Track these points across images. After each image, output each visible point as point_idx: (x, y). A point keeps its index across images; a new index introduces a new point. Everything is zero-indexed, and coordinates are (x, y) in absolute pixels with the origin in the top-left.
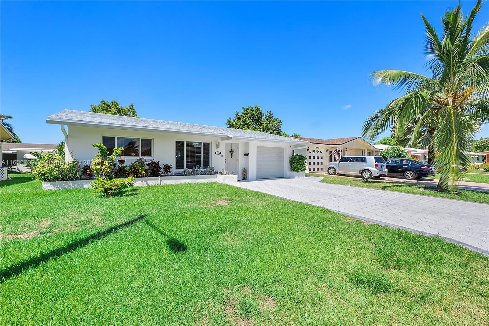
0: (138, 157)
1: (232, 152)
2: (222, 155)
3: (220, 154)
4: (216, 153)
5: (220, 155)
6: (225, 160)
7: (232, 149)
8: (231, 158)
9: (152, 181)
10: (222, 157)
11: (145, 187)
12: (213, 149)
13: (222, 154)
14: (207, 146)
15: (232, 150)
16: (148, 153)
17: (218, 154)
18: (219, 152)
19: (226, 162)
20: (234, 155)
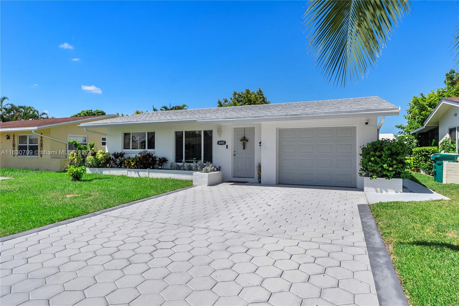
0: (144, 150)
1: (244, 140)
2: (227, 146)
3: (225, 144)
4: (219, 143)
5: (225, 146)
6: (235, 152)
7: (246, 136)
8: (244, 148)
9: (143, 173)
10: (227, 148)
11: (136, 178)
12: (215, 139)
13: (227, 144)
14: (208, 135)
15: (244, 137)
16: (152, 145)
17: (221, 144)
18: (223, 141)
19: (235, 155)
20: (248, 144)
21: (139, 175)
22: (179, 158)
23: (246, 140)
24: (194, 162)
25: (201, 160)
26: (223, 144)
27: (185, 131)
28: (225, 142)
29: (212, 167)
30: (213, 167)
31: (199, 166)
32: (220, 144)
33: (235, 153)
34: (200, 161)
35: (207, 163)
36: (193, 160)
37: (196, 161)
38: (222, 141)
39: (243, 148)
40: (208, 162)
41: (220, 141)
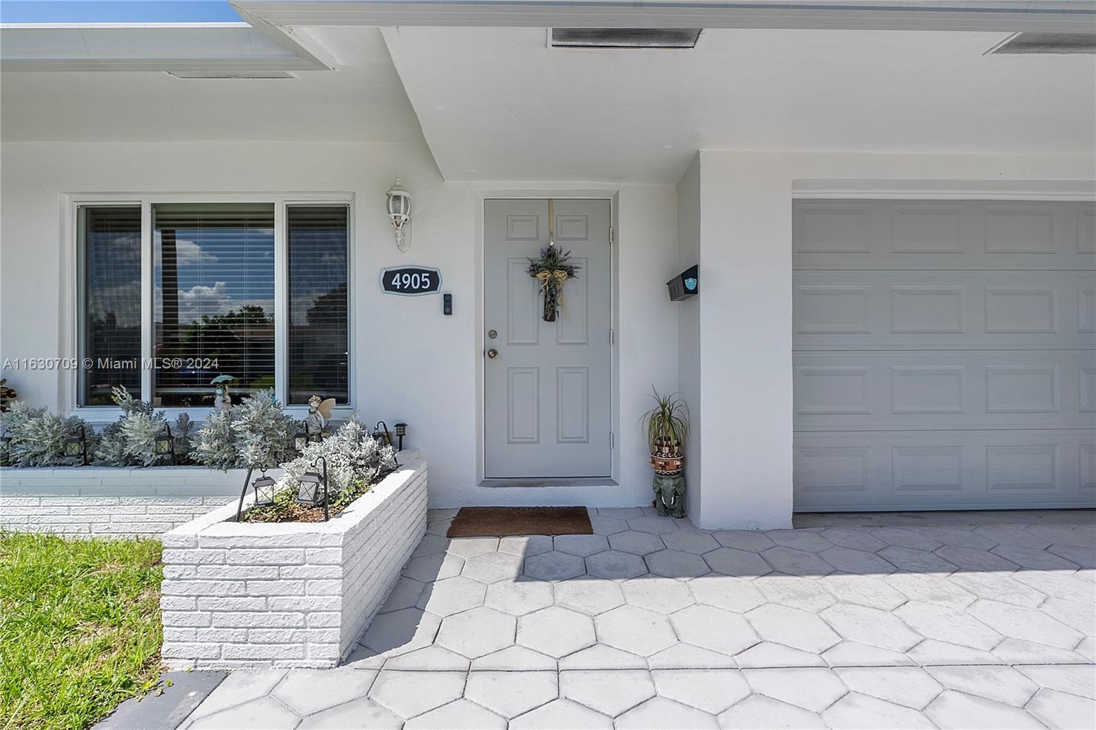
1: (555, 267)
2: (448, 300)
3: (434, 288)
4: (396, 283)
5: (435, 299)
6: (493, 334)
8: (550, 315)
10: (447, 309)
13: (443, 288)
15: (552, 252)
17: (410, 290)
18: (420, 272)
19: (493, 353)
20: (571, 292)
23: (562, 268)
24: (218, 400)
25: (271, 385)
26: (420, 290)
27: (154, 206)
28: (434, 279)
29: (360, 438)
30: (369, 443)
31: (252, 430)
32: (402, 290)
33: (495, 343)
34: (263, 393)
35: (314, 404)
36: (214, 386)
37: (237, 391)
38: (411, 272)
39: (542, 314)
40: (323, 399)
41: (402, 272)
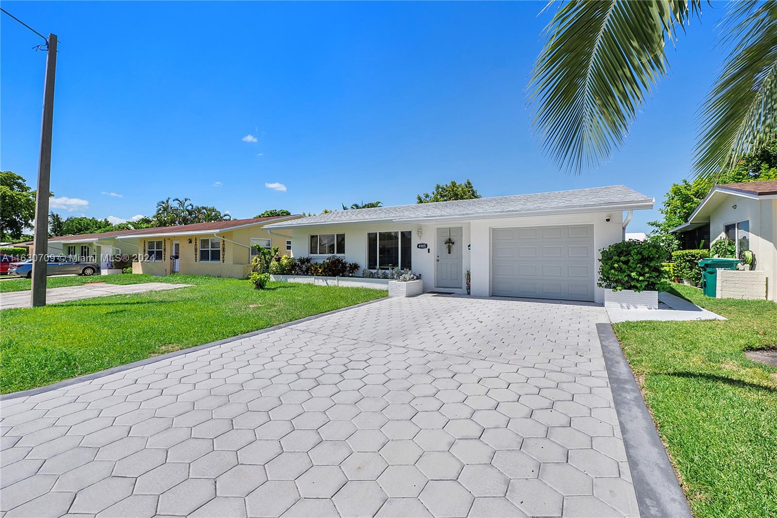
0: (333, 255)
1: (450, 242)
2: (429, 250)
3: (426, 247)
4: (419, 246)
5: (427, 250)
6: (438, 256)
7: (452, 238)
8: (449, 253)
9: (331, 281)
10: (429, 252)
11: (324, 287)
12: (415, 241)
13: (428, 248)
14: (406, 237)
15: (450, 239)
16: (341, 249)
17: (422, 248)
18: (424, 244)
19: (438, 260)
20: (454, 248)
21: (327, 283)
22: (372, 264)
23: (452, 243)
24: (389, 269)
26: (424, 248)
27: (379, 233)
28: (426, 245)
29: (411, 275)
31: (396, 273)
32: (420, 248)
33: (438, 258)
34: (397, 267)
35: (405, 270)
36: (389, 266)
37: (392, 267)
38: (422, 244)
40: (407, 269)
41: (420, 244)
